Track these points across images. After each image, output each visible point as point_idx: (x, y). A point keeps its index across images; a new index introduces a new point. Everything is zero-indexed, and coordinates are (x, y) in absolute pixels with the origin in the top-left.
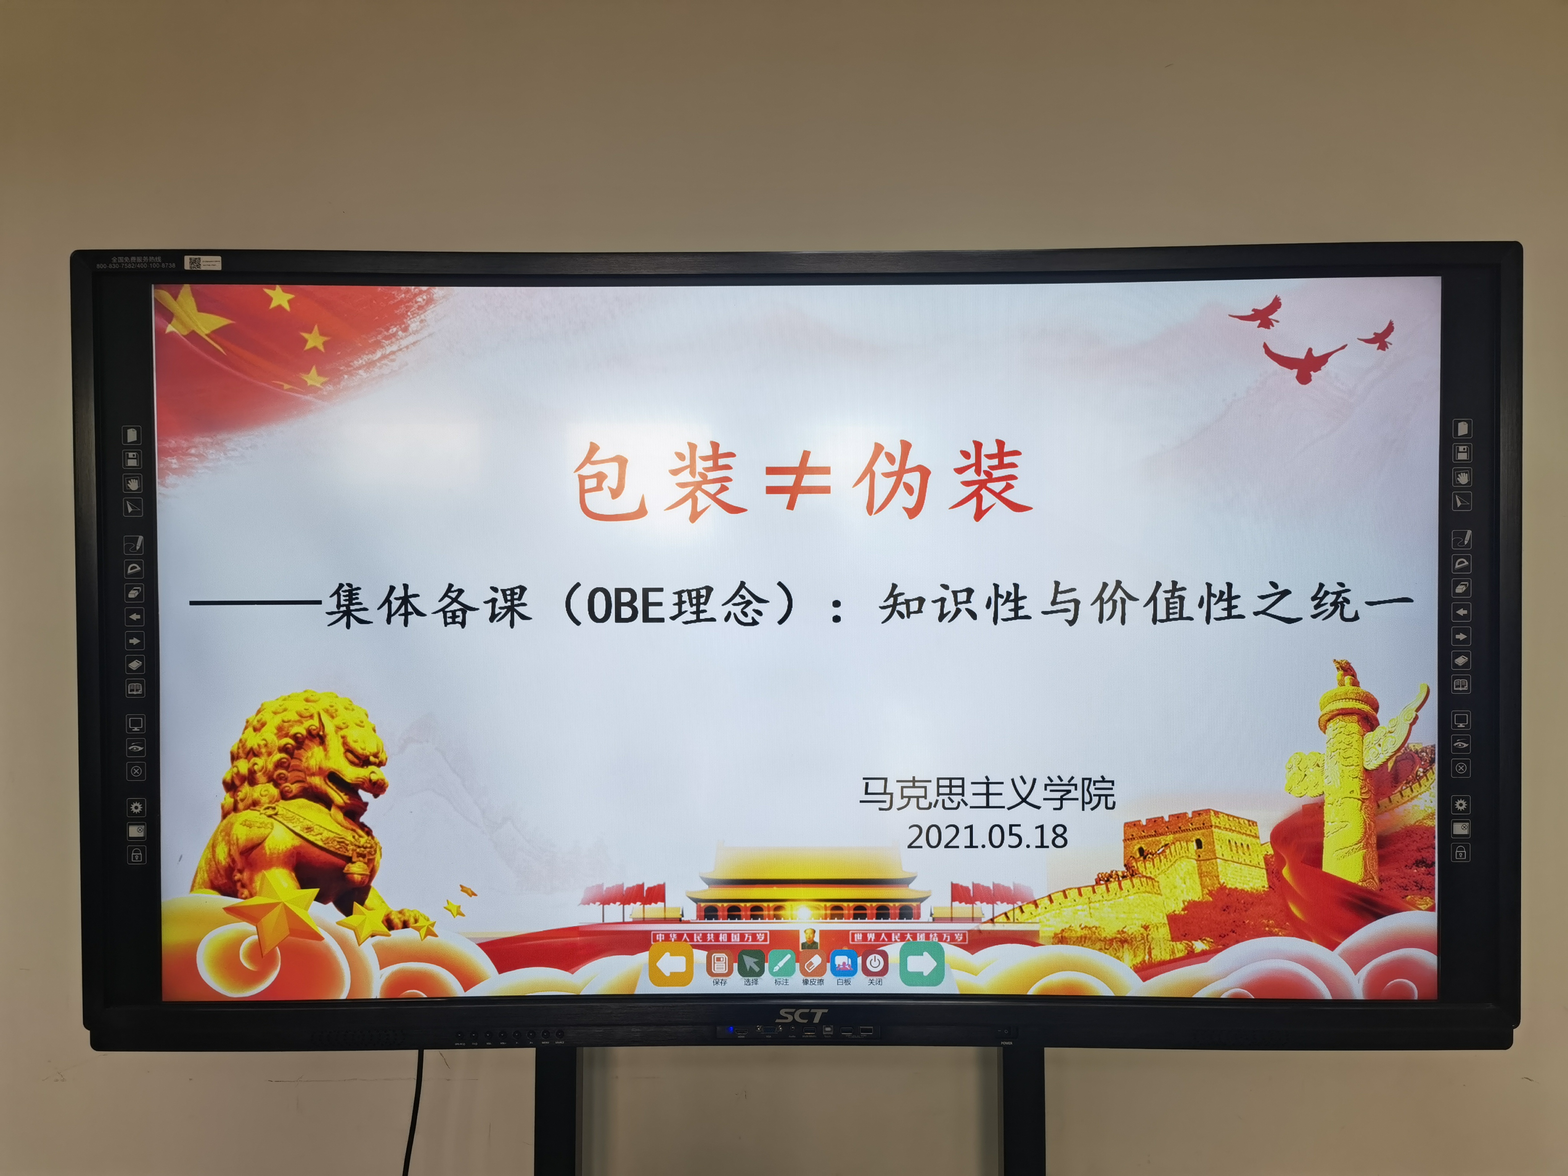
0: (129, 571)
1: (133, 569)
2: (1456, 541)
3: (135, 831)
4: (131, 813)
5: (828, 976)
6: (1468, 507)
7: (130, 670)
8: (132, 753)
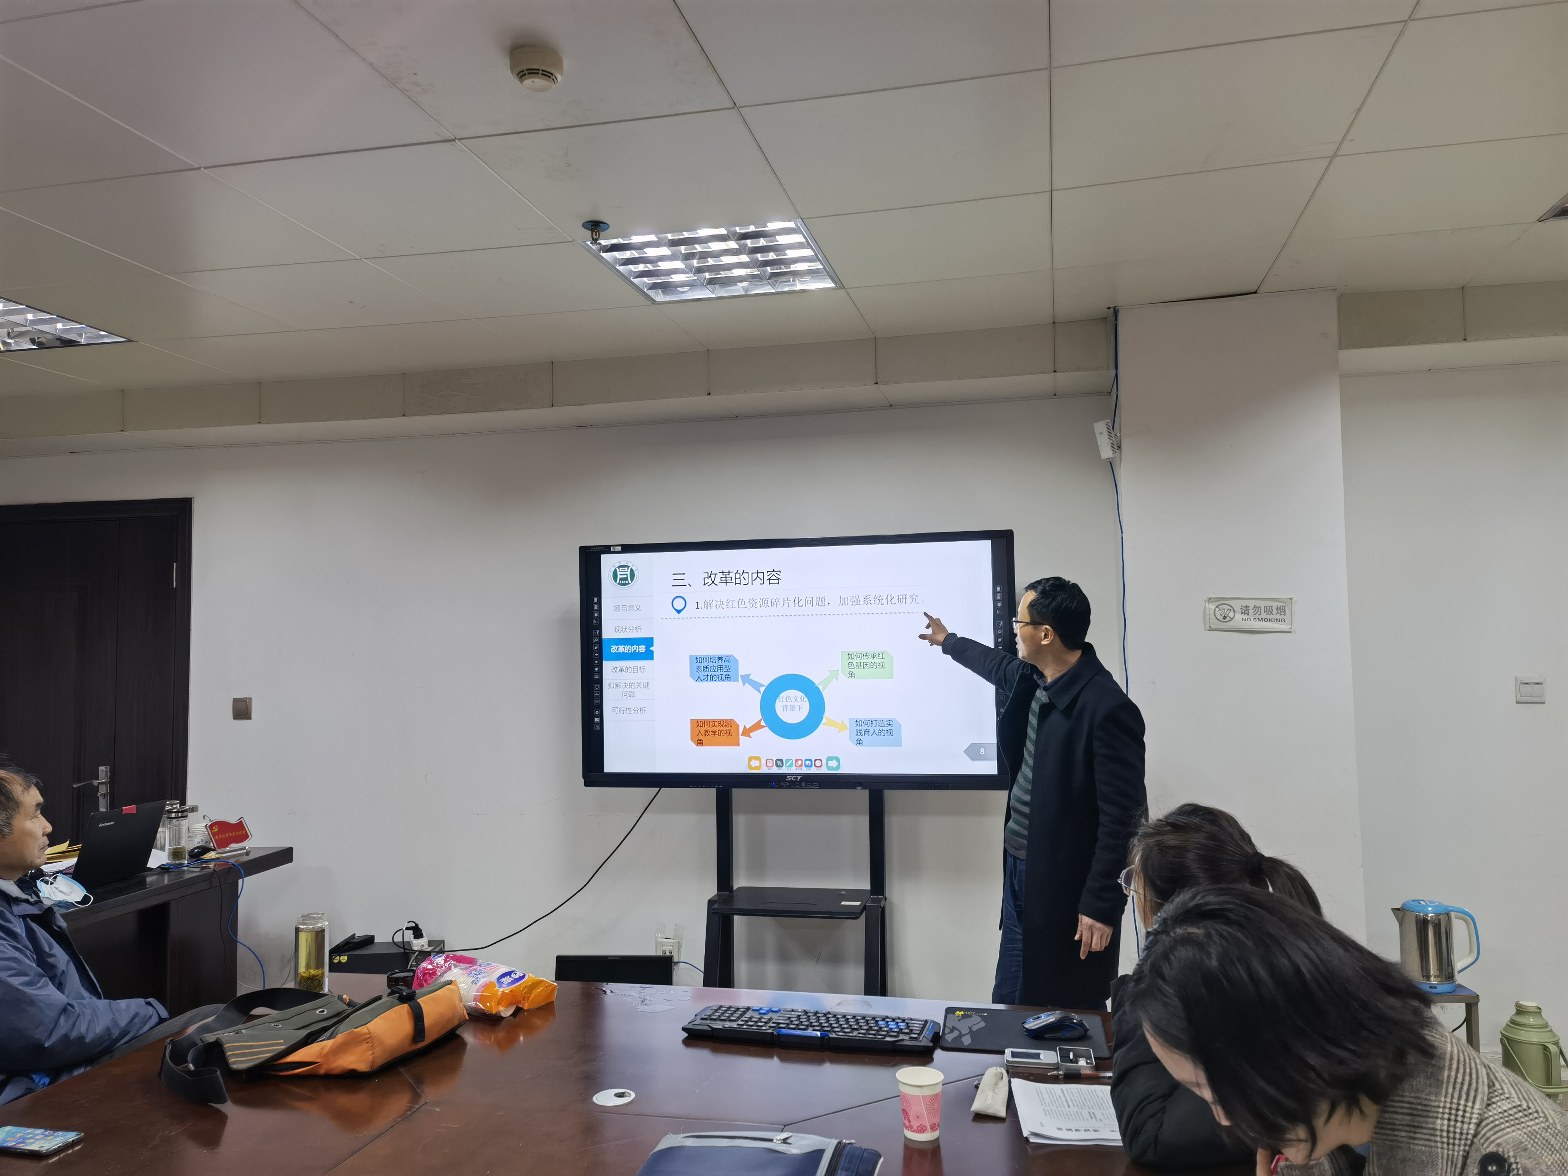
1: (596, 640)
2: (997, 625)
3: (597, 720)
4: (596, 714)
5: (804, 767)
6: (1001, 614)
7: (595, 671)
8: (595, 696)
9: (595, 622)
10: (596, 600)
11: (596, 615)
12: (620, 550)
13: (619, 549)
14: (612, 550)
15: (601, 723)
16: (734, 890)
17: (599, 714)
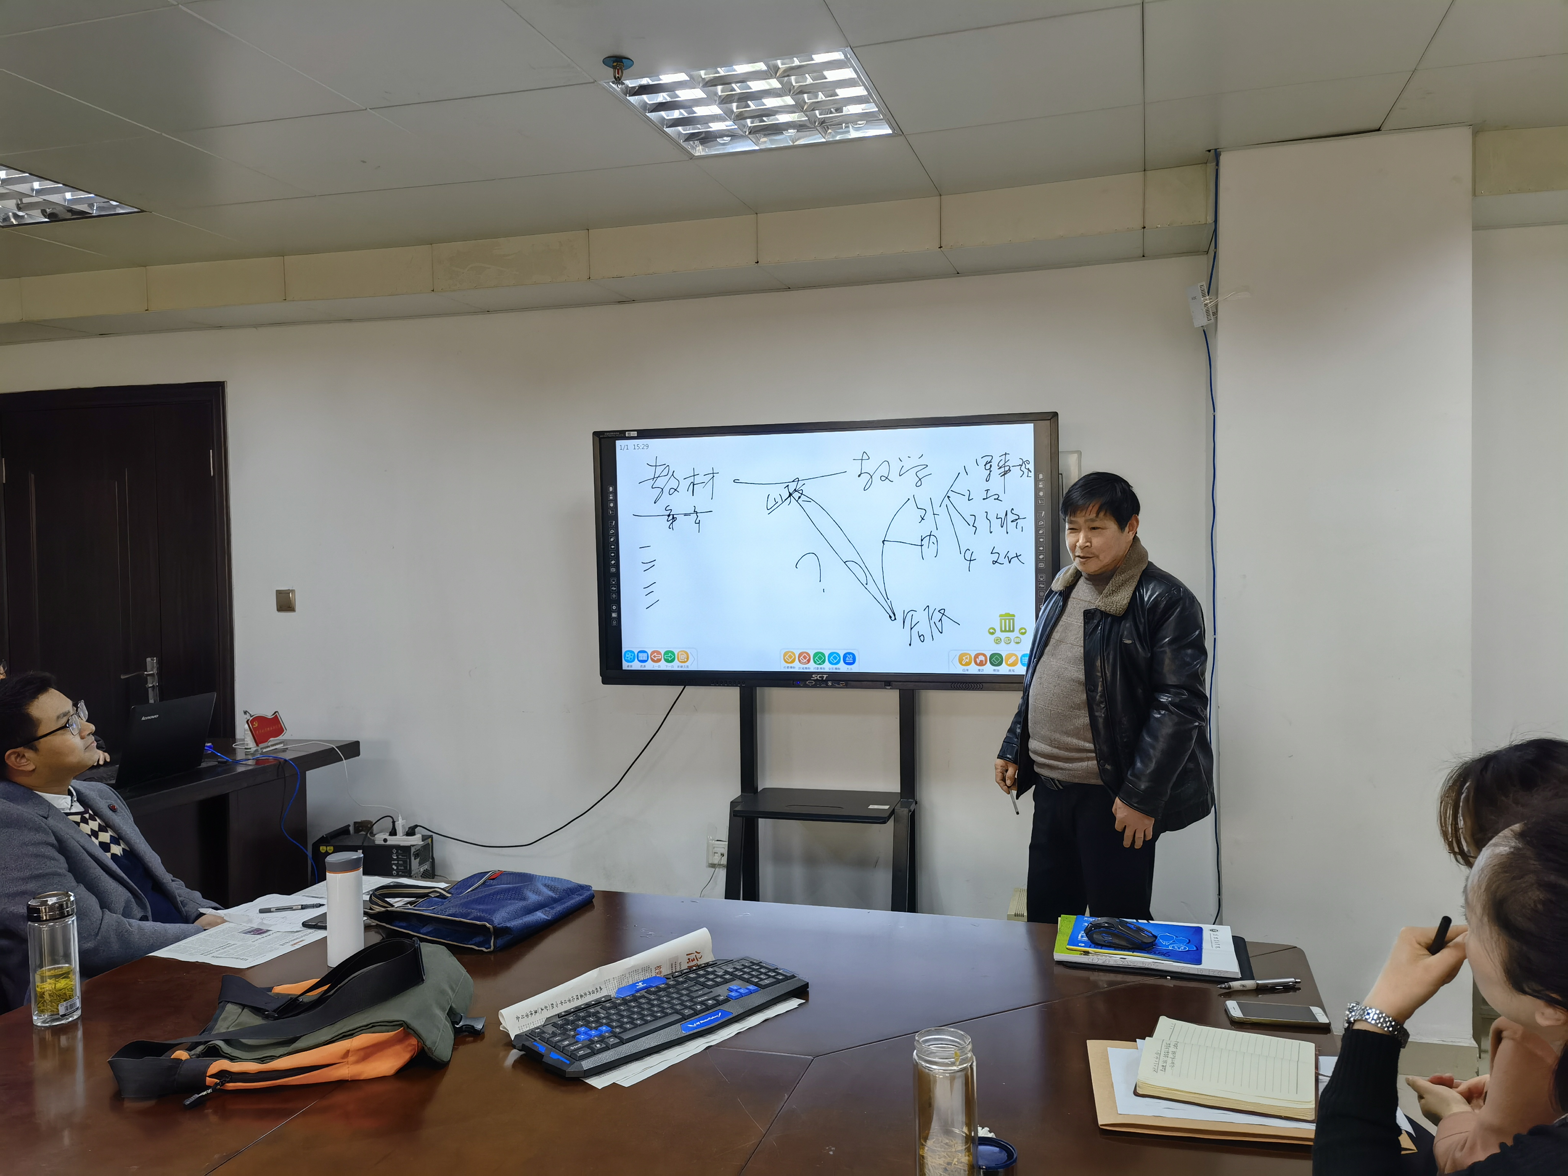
0: (611, 532)
1: (612, 531)
3: (614, 615)
4: (613, 611)
6: (1043, 503)
7: (611, 564)
8: (612, 590)
9: (611, 513)
13: (635, 434)
14: (627, 436)
15: (619, 618)
16: (759, 791)
17: (616, 609)
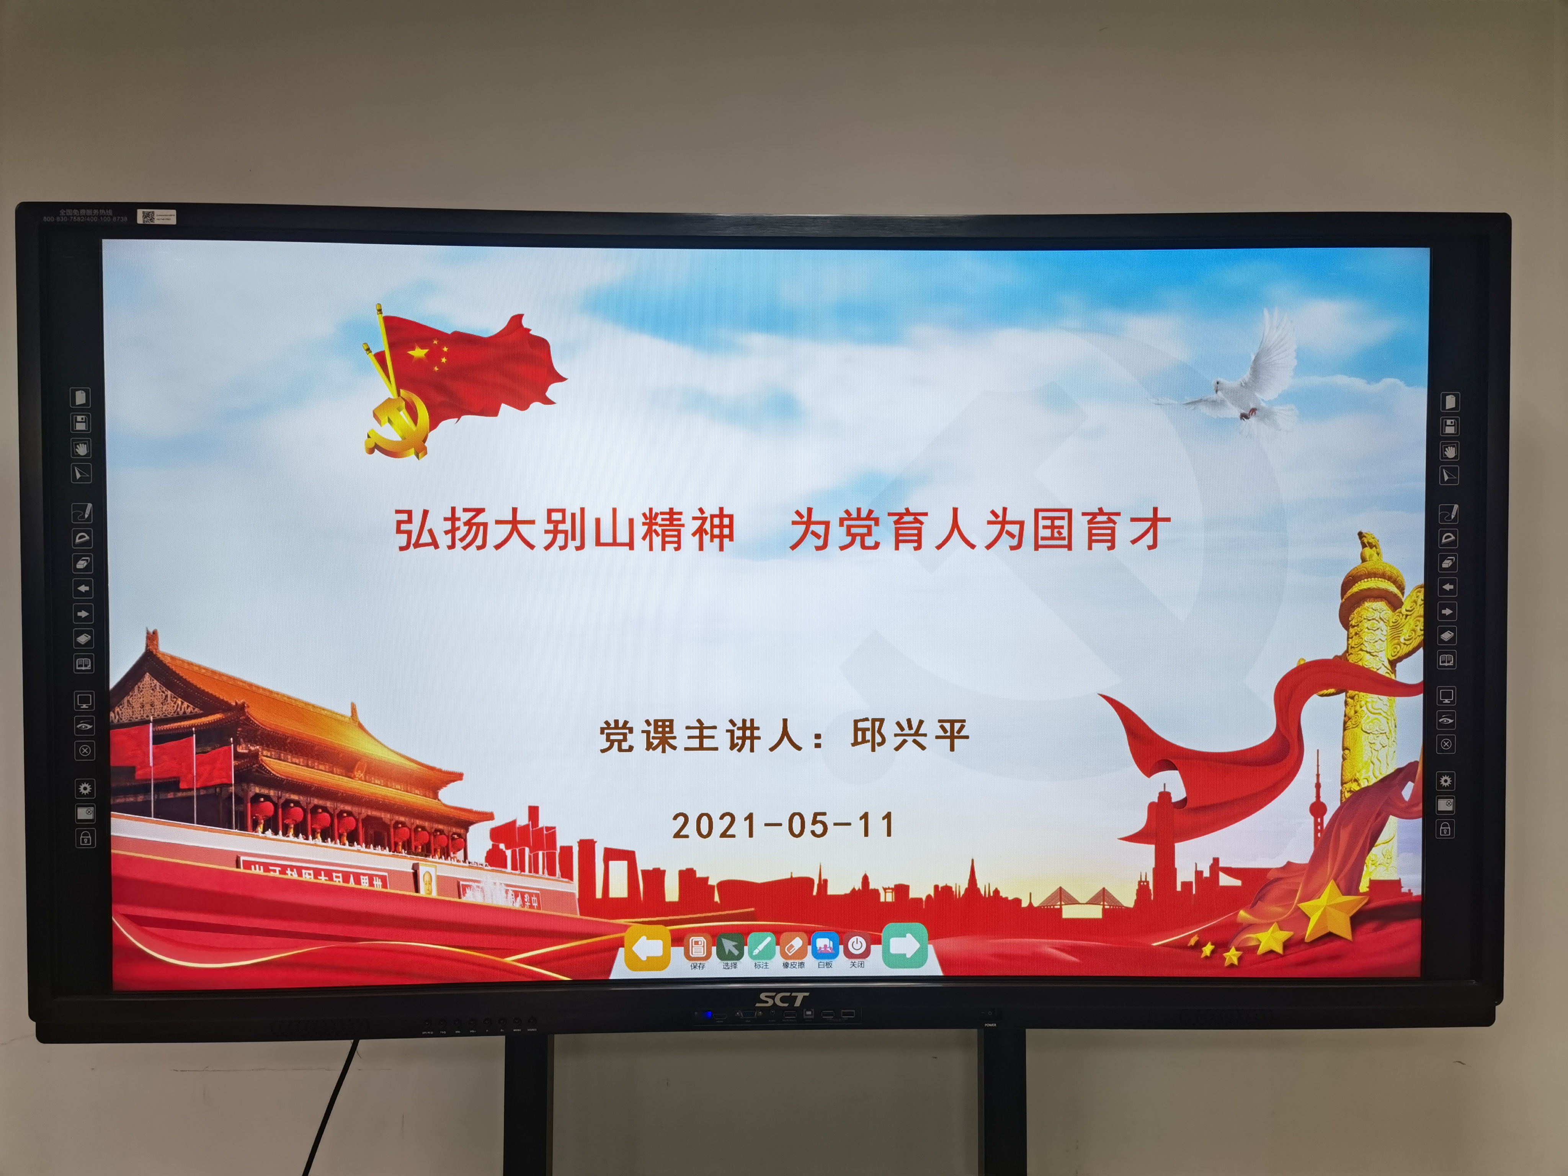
0: (77, 541)
1: (81, 538)
2: (1443, 516)
3: (84, 813)
4: (80, 795)
5: (809, 959)
6: (1455, 481)
7: (78, 644)
8: (79, 731)
9: (78, 476)
10: (80, 398)
11: (82, 450)
12: (173, 221)
13: (169, 218)
14: (140, 220)
15: (101, 823)
17: (91, 794)
